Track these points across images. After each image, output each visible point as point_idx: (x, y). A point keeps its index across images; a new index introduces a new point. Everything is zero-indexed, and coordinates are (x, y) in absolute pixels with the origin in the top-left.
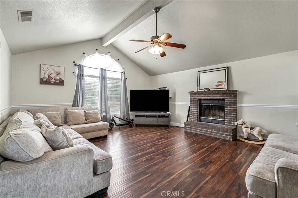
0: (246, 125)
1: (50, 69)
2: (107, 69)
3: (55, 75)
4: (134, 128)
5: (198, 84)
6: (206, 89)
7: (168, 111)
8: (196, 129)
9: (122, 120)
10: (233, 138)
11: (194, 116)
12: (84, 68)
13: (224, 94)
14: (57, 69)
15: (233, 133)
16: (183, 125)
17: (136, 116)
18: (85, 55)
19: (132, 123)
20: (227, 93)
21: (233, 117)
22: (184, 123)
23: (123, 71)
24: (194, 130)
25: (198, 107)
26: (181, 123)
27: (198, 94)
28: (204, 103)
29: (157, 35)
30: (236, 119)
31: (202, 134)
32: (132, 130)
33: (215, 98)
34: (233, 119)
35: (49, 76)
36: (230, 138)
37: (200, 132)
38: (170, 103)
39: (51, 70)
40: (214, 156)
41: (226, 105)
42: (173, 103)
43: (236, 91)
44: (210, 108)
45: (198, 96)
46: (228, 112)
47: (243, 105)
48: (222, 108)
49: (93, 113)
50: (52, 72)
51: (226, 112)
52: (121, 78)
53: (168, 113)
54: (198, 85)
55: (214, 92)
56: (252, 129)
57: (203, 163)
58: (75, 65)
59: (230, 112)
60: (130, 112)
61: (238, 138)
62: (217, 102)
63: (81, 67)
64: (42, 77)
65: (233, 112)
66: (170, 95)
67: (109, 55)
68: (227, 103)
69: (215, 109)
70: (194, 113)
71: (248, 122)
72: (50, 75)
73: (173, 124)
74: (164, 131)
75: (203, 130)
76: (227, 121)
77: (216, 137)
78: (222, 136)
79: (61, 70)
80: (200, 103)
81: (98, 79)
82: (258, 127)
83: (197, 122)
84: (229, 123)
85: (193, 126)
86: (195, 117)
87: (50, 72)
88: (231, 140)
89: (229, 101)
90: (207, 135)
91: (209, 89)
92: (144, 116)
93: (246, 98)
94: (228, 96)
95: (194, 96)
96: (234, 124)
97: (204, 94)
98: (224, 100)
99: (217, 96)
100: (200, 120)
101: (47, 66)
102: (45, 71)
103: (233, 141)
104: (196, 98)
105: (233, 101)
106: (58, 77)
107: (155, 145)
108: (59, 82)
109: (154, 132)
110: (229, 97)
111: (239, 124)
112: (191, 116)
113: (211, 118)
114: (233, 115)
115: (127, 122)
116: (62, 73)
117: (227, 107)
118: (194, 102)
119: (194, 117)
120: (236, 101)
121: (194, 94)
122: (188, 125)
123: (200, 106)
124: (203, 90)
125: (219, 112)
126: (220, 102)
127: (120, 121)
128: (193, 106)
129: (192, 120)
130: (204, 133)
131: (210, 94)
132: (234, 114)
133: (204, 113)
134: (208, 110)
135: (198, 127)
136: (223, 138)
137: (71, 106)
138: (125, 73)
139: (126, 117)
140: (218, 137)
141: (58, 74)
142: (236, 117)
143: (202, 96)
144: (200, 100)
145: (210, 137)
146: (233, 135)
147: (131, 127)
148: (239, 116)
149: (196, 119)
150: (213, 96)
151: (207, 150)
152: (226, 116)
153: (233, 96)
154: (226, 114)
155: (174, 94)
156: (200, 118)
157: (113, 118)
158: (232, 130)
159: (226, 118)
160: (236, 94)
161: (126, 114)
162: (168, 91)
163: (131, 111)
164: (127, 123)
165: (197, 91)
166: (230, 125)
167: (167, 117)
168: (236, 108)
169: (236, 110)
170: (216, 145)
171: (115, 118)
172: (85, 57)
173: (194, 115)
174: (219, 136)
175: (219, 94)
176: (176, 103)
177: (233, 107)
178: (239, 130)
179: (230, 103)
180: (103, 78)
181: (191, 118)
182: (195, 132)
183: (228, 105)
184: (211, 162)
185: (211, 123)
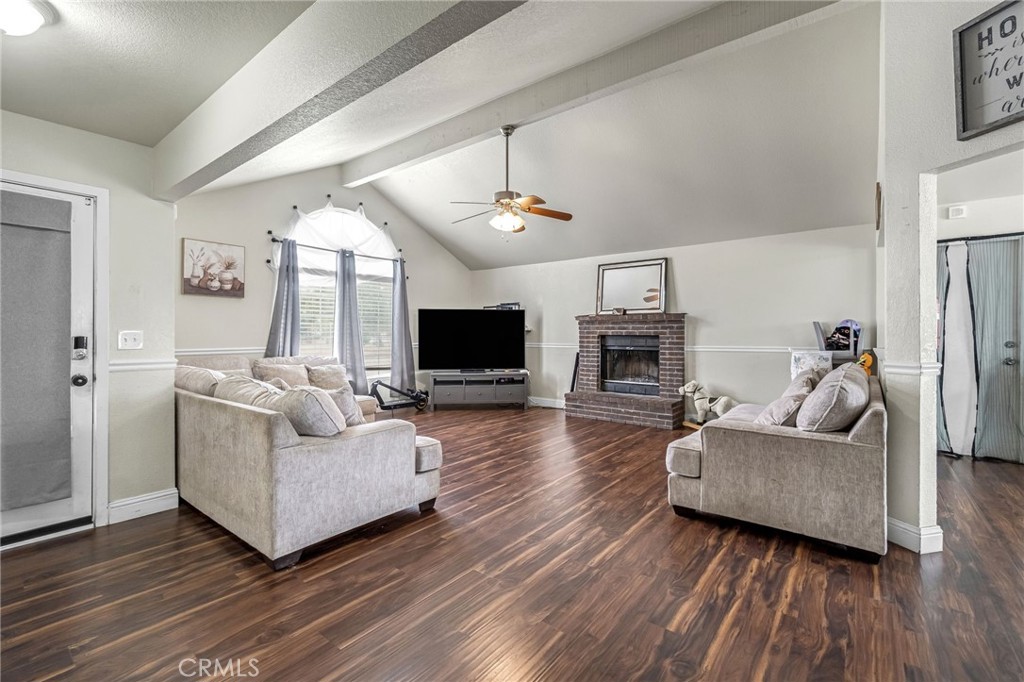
0: (702, 393)
1: (208, 252)
2: (355, 252)
3: (222, 269)
4: (430, 415)
5: (600, 295)
6: (618, 310)
7: (523, 367)
8: (593, 409)
9: (397, 394)
10: (674, 423)
11: (590, 378)
12: (298, 247)
13: (659, 322)
14: (227, 253)
15: (674, 411)
16: (561, 403)
17: (436, 382)
18: (298, 211)
19: (424, 400)
20: (664, 321)
21: (676, 375)
22: (566, 395)
23: (398, 255)
24: (590, 412)
25: (600, 354)
26: (556, 398)
27: (600, 323)
28: (612, 344)
29: (510, 190)
30: (683, 381)
31: (609, 419)
32: (426, 419)
33: (637, 332)
34: (677, 381)
35: (205, 272)
36: (668, 423)
37: (602, 415)
38: (527, 344)
39: (211, 253)
40: (631, 454)
41: (662, 349)
42: (535, 344)
43: (683, 315)
44: (626, 356)
45: (597, 328)
46: (665, 365)
47: (699, 348)
48: (653, 357)
49: (330, 373)
50: (214, 259)
51: (662, 364)
52: (392, 276)
53: (522, 371)
54: (600, 298)
55: (635, 318)
56: (712, 400)
57: (607, 464)
58: (274, 240)
59: (670, 365)
60: (418, 372)
61: (686, 424)
62: (642, 342)
63: (289, 247)
64: (187, 275)
65: (676, 365)
66: (529, 325)
67: (361, 211)
68: (664, 343)
69: (639, 360)
70: (588, 371)
71: (706, 387)
72: (209, 268)
73: (534, 400)
74: (513, 417)
75: (609, 411)
76: (664, 385)
77: (638, 423)
78: (651, 421)
79: (236, 254)
80: (602, 346)
81: (334, 278)
82: (724, 395)
83: (595, 392)
84: (668, 391)
85: (586, 403)
86: (593, 381)
87: (208, 259)
88: (671, 427)
89: (668, 338)
90: (619, 421)
91: (625, 311)
92: (460, 382)
93: (703, 333)
94: (666, 328)
95: (589, 328)
96: (677, 391)
97: (613, 323)
98: (656, 337)
99: (642, 328)
100: (602, 387)
101: (201, 244)
102: (195, 258)
103: (674, 429)
104: (593, 333)
105: (677, 338)
106: (228, 276)
107: (501, 443)
108: (232, 288)
109: (491, 421)
110: (667, 331)
111: (689, 390)
112: (582, 379)
113: (629, 381)
114: (676, 372)
115: (412, 398)
116: (239, 262)
117: (664, 354)
118: (588, 342)
119: (588, 380)
120: (683, 338)
121: (588, 322)
122: (575, 400)
123: (604, 351)
124: (611, 313)
125: (648, 366)
126: (650, 342)
127: (391, 396)
128: (587, 352)
129: (583, 389)
130: (612, 416)
131: (626, 322)
132: (678, 370)
133: (613, 371)
134: (623, 363)
135: (598, 402)
136: (654, 425)
137: (263, 355)
138: (403, 262)
139: (407, 386)
140: (642, 424)
141: (229, 266)
142: (683, 376)
143: (608, 328)
144: (603, 337)
145: (625, 424)
146: (674, 418)
147: (420, 411)
148: (688, 373)
149: (593, 385)
150: (633, 328)
151: (617, 447)
152: (662, 375)
153: (677, 328)
154: (662, 369)
155: (539, 323)
156: (603, 383)
157: (374, 387)
158: (674, 405)
159: (663, 380)
160: (683, 322)
161: (406, 377)
162: (522, 313)
163: (421, 368)
164: (412, 401)
165: (597, 315)
166: (670, 396)
167: (522, 382)
168: (683, 354)
169: (683, 360)
170: (636, 438)
171: (380, 388)
172: (298, 217)
173: (589, 376)
174: (646, 421)
175: (646, 322)
176: (544, 345)
177: (676, 354)
178: (688, 404)
179: (670, 343)
180: (347, 276)
181: (581, 384)
182: (590, 416)
183: (665, 349)
184: (623, 463)
185: (630, 393)
